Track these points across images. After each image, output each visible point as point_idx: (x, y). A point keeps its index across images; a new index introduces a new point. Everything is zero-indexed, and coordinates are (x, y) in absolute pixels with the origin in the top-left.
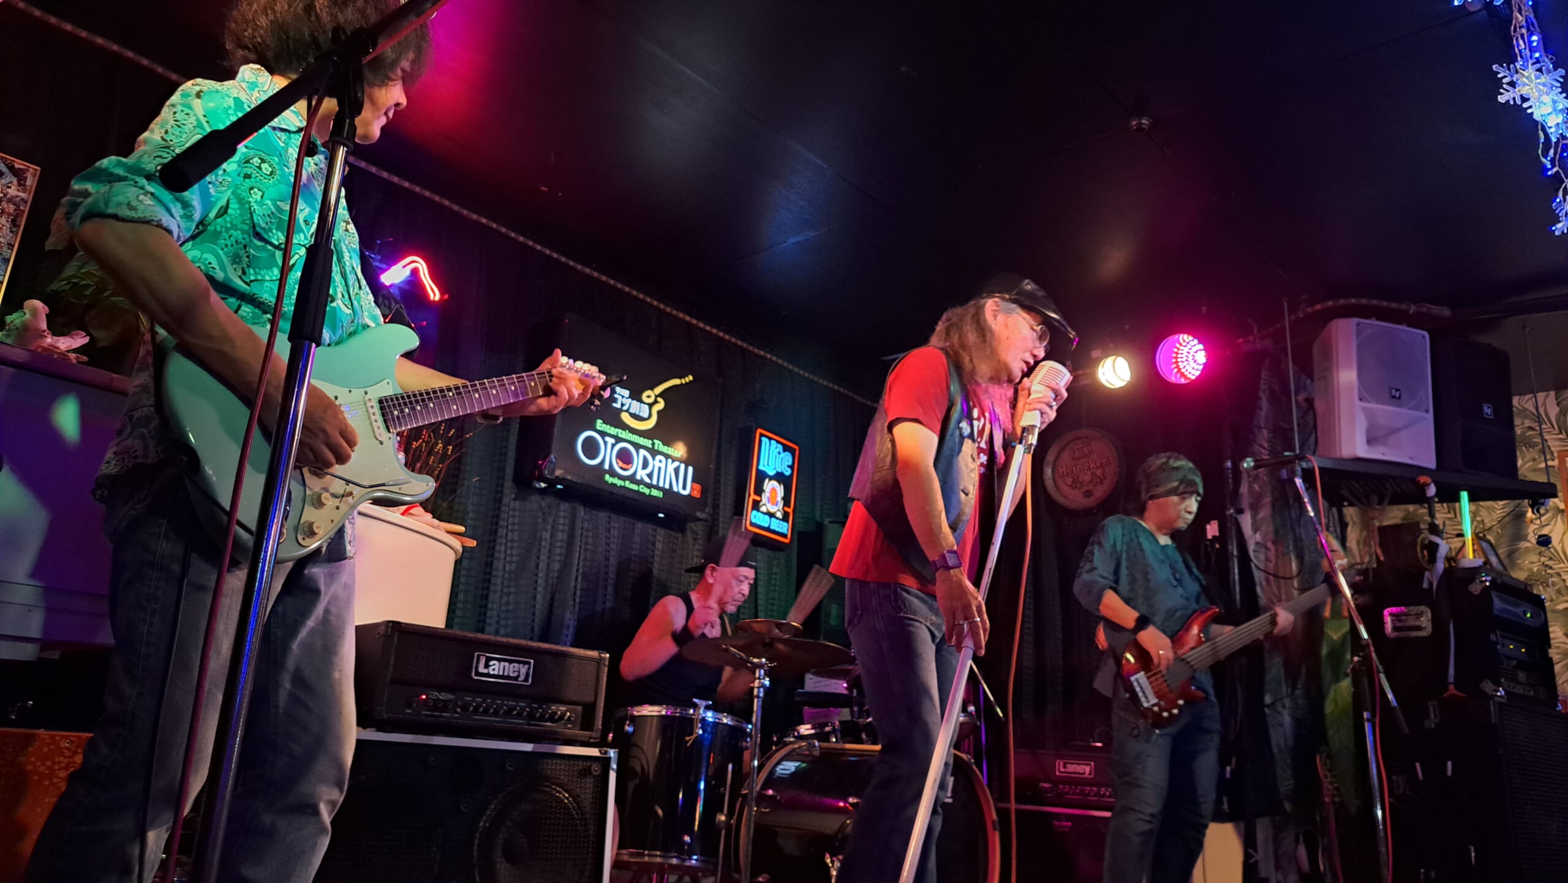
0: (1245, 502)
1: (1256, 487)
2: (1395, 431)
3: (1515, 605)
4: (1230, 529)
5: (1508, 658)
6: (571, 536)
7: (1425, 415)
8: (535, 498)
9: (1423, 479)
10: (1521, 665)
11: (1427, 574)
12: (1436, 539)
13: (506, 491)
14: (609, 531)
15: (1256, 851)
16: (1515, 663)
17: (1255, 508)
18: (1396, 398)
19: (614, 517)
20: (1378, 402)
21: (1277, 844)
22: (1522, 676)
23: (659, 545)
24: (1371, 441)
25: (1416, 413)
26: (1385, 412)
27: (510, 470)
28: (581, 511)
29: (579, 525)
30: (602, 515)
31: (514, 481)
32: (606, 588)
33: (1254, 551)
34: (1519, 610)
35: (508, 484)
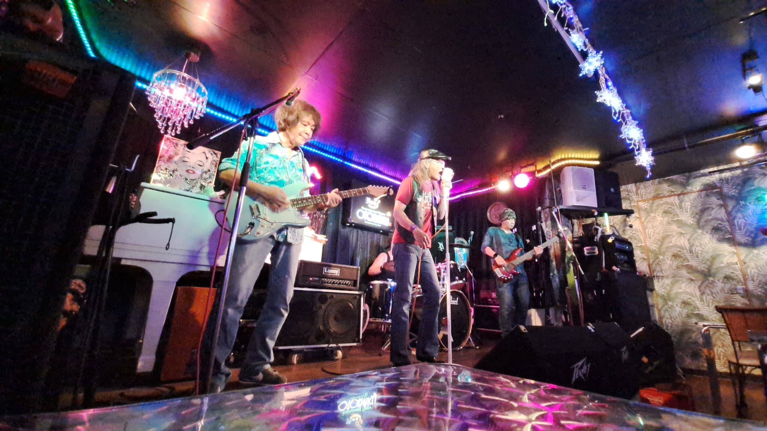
0: (543, 220)
1: (546, 215)
2: (585, 197)
3: (623, 245)
4: (540, 228)
5: (621, 260)
6: (357, 238)
7: (593, 192)
8: (347, 228)
9: (593, 210)
10: (625, 262)
11: (596, 237)
12: (598, 227)
13: (340, 227)
14: (367, 236)
15: (550, 316)
16: (623, 261)
17: (546, 221)
18: (584, 188)
19: (369, 232)
20: (579, 189)
21: (556, 314)
22: (626, 265)
23: (381, 239)
24: (578, 201)
25: (590, 192)
26: (582, 192)
27: (340, 221)
28: (360, 231)
29: (359, 235)
30: (366, 232)
31: (342, 224)
32: (367, 251)
33: (547, 233)
34: (624, 246)
35: (340, 225)
